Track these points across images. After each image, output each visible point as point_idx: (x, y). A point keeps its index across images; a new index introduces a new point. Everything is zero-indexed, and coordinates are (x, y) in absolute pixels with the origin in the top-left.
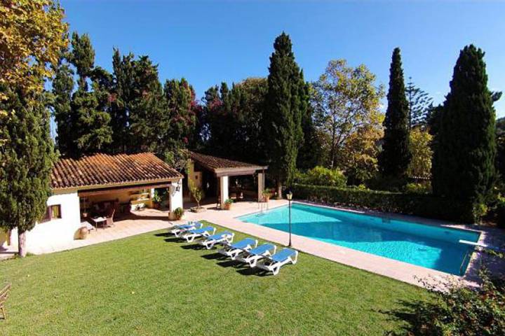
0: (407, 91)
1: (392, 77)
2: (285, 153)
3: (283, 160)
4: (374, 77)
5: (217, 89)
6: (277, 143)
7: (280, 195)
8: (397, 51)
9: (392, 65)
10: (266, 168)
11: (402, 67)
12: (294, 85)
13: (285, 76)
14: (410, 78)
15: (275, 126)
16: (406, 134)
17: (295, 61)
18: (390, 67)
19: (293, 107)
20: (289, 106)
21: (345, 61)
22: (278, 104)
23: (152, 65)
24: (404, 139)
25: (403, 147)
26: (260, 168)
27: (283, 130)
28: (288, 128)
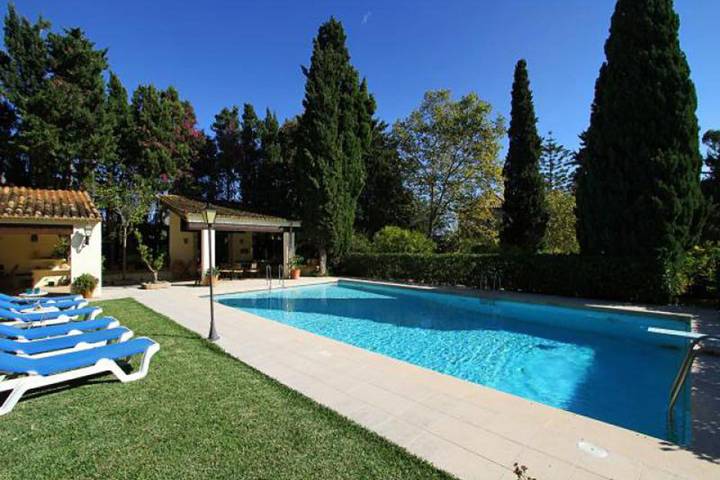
0: (545, 150)
1: (514, 103)
2: (325, 199)
3: (324, 211)
4: (488, 106)
5: (235, 112)
6: (312, 182)
7: (324, 271)
8: (521, 65)
9: (514, 86)
10: (297, 224)
11: (530, 88)
12: (346, 96)
13: (328, 79)
14: (550, 133)
15: (308, 154)
16: (538, 186)
17: (351, 63)
18: (511, 90)
19: (341, 128)
20: (335, 126)
21: (449, 91)
22: (315, 121)
23: (94, 49)
24: (536, 193)
25: (534, 205)
26: (285, 223)
27: (323, 163)
28: (331, 161)
